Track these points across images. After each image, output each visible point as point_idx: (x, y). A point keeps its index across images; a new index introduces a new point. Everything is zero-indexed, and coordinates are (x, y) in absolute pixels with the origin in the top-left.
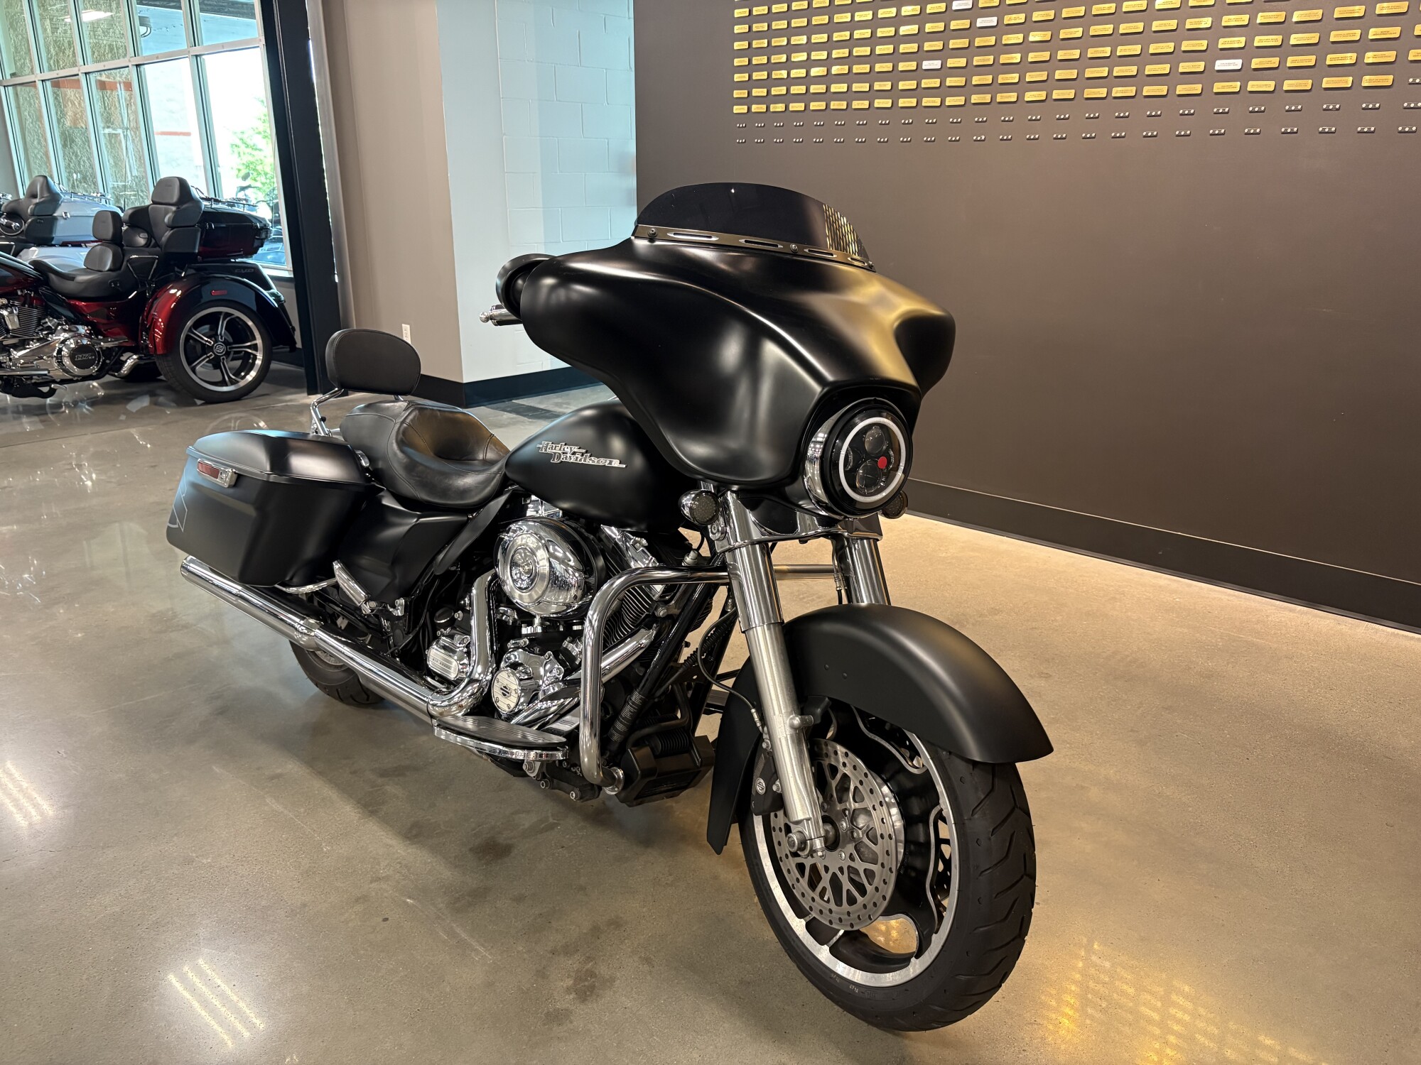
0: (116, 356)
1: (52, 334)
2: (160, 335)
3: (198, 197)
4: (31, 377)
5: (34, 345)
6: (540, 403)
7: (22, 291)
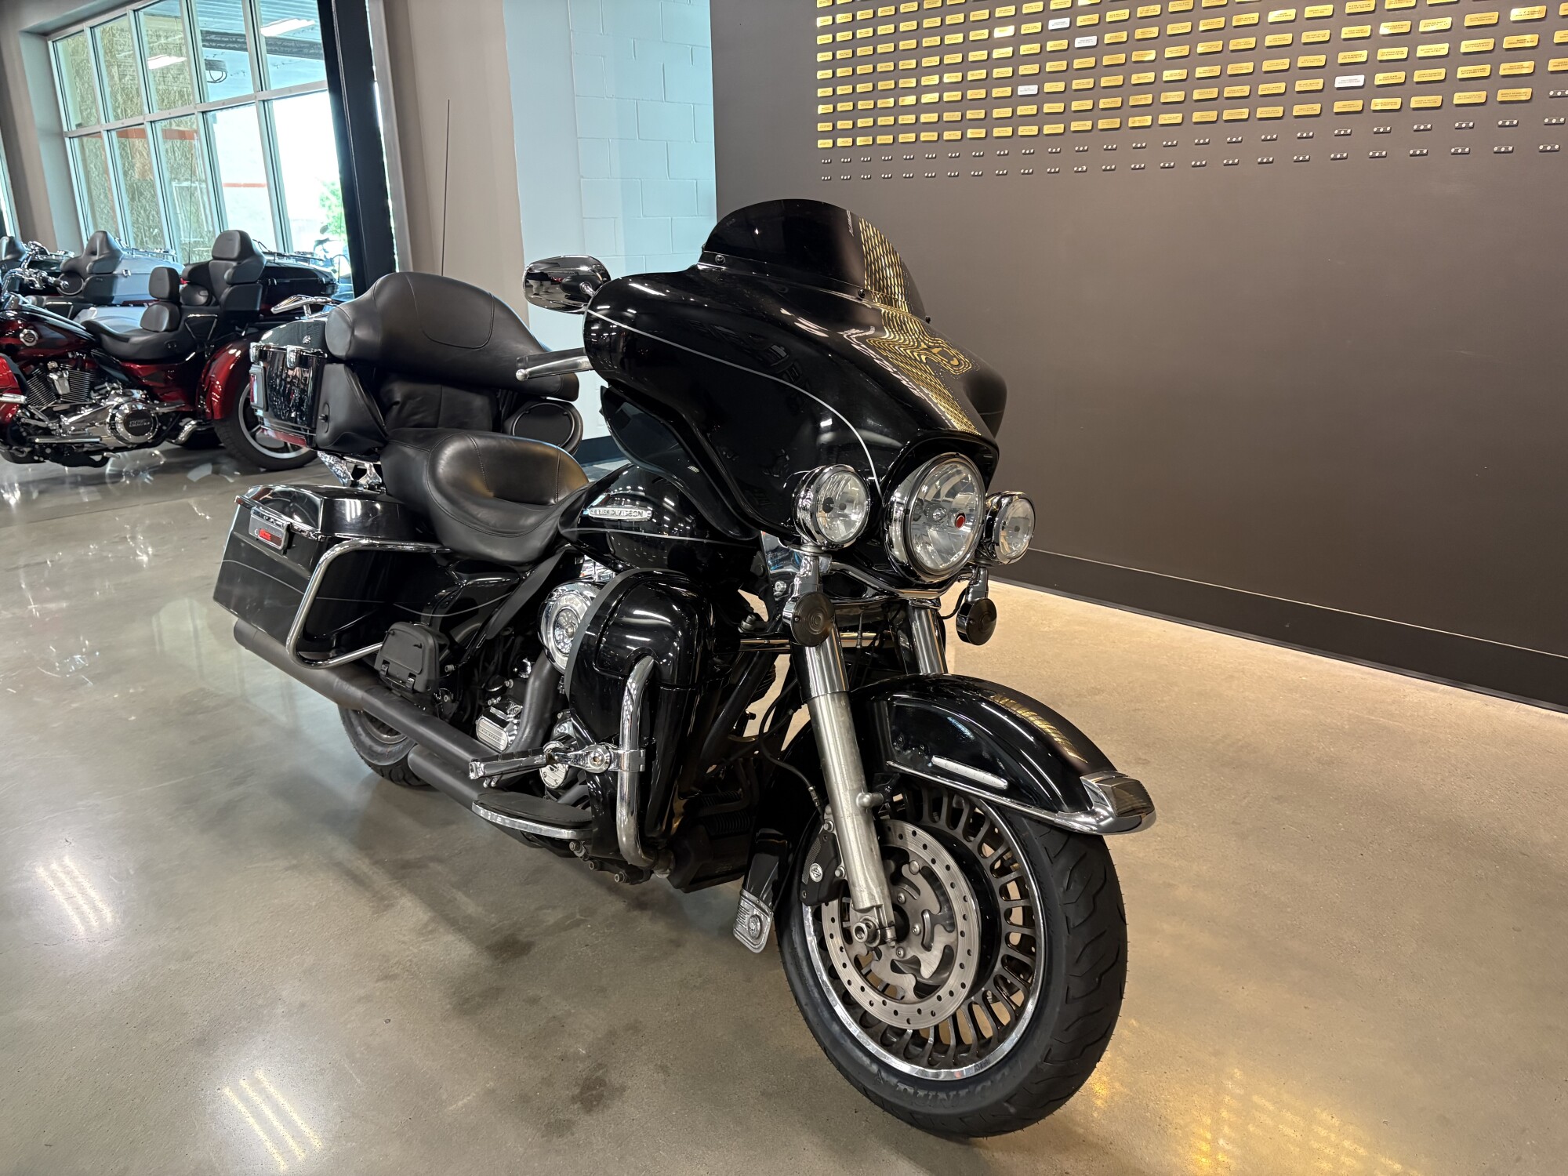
0: (173, 420)
1: (105, 399)
2: (216, 398)
3: (260, 251)
4: (82, 445)
5: (86, 412)
7: (73, 354)
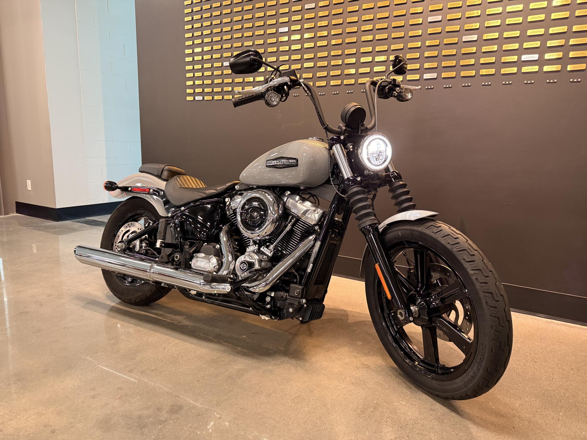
6: (100, 218)
